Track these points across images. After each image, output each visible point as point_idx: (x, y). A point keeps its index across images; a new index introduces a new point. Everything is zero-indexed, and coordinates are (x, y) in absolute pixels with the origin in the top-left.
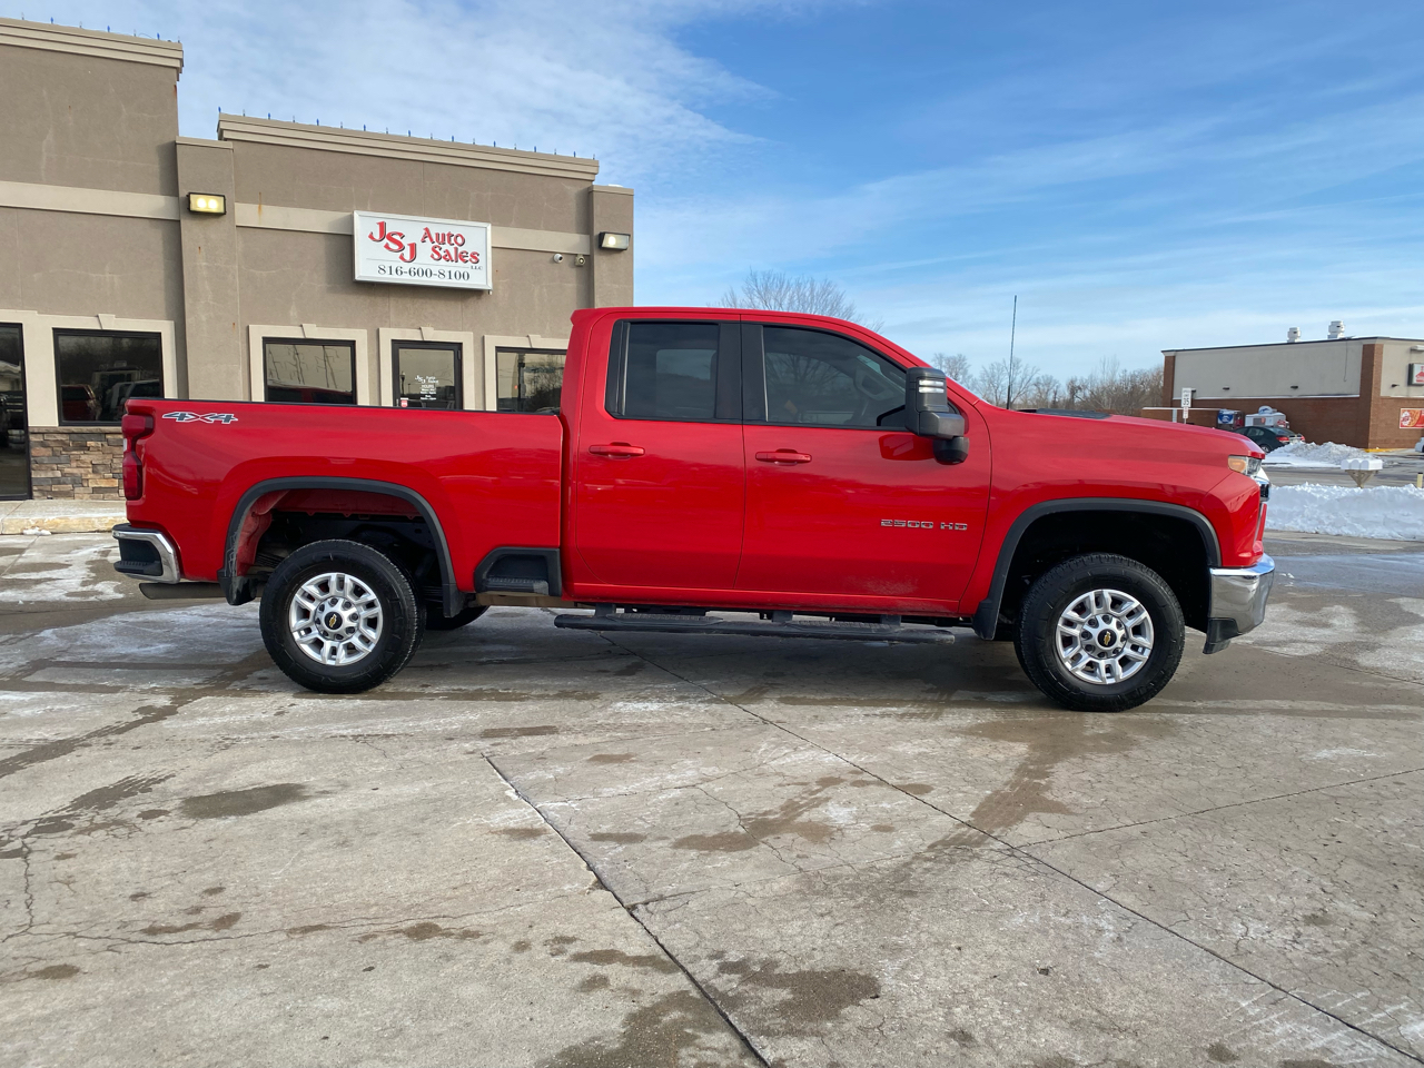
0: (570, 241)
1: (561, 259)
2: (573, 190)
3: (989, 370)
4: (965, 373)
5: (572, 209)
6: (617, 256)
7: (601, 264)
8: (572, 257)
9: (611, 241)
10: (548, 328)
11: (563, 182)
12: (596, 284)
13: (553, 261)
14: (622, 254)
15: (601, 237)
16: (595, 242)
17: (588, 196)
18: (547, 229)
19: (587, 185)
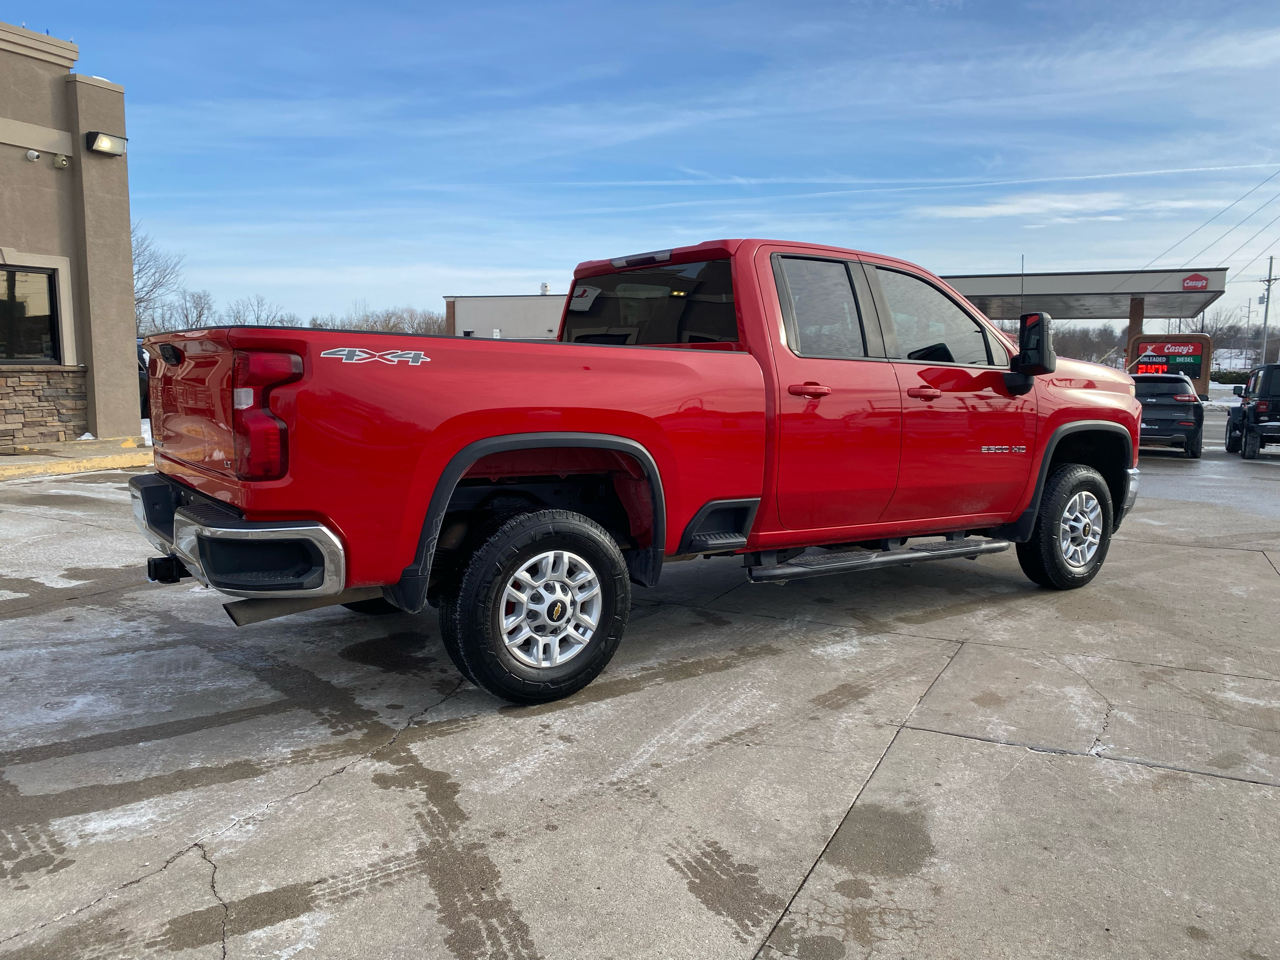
0: (45, 137)
1: (38, 157)
2: (47, 76)
3: (234, 307)
4: (209, 309)
5: (47, 99)
6: (108, 161)
7: (90, 169)
8: (51, 156)
9: (104, 144)
10: (24, 240)
11: (34, 64)
12: (85, 192)
13: (27, 159)
14: (114, 160)
15: (92, 137)
16: (82, 143)
17: (68, 87)
18: (16, 118)
19: (65, 72)
